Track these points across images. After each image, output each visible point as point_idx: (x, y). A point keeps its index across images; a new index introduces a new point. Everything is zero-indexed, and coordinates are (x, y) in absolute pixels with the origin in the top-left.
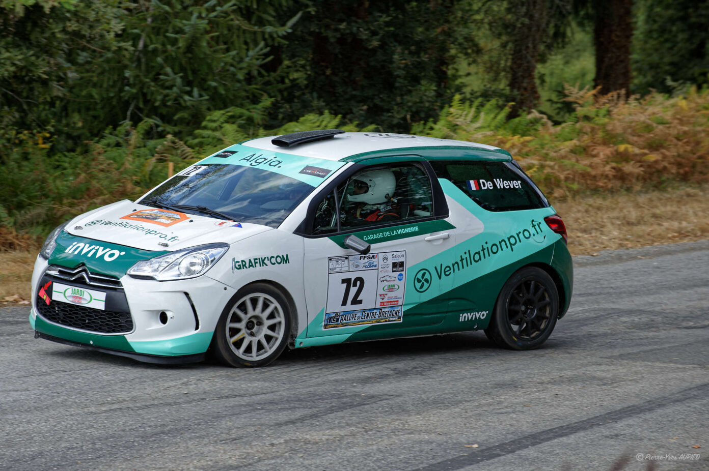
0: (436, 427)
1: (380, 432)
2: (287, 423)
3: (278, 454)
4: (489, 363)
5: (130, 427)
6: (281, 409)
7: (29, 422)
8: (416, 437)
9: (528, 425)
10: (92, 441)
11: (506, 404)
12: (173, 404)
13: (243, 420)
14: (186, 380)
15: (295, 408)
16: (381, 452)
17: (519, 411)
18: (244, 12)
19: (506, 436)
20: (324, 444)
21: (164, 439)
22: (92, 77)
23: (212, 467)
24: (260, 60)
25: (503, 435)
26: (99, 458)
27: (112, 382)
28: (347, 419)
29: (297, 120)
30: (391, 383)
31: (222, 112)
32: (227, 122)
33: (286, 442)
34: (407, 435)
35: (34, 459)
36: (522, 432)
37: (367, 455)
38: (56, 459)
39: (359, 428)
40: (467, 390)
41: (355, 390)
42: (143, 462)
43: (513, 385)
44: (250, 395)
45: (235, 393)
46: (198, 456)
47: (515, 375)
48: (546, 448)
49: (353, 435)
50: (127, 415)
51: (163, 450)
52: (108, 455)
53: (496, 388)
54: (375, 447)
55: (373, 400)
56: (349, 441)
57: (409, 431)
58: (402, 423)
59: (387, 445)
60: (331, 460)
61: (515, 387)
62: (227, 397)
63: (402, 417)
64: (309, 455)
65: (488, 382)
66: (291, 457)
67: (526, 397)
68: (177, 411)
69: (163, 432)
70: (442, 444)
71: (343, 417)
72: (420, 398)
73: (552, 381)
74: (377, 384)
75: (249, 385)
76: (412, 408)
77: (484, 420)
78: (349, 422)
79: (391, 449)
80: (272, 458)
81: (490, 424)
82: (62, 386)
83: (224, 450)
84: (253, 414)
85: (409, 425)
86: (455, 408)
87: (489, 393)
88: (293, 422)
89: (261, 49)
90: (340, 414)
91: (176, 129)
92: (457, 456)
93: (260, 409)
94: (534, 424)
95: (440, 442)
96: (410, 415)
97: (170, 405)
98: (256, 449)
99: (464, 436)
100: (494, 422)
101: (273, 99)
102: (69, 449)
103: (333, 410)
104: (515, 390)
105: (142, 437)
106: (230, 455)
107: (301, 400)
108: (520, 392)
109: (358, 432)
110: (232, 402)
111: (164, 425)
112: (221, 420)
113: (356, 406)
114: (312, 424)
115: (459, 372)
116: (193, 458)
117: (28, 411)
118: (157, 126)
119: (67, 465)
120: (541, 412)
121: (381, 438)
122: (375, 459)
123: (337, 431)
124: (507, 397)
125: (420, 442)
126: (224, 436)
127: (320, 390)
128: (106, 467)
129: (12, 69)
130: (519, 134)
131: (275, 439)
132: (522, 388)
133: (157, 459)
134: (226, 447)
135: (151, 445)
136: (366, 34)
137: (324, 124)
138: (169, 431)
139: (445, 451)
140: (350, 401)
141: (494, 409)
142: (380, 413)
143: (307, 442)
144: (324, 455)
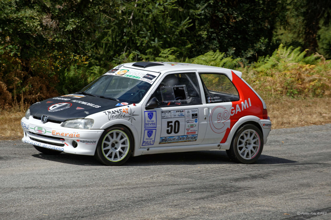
0: (271, 204)
1: (245, 205)
2: (200, 199)
3: (196, 213)
4: (296, 174)
5: (127, 197)
6: (197, 192)
7: (81, 192)
8: (262, 208)
9: (316, 205)
10: (110, 203)
11: (305, 194)
12: (146, 187)
13: (179, 196)
14: (152, 176)
15: (203, 191)
16: (246, 215)
17: (312, 198)
18: (180, 3)
19: (305, 210)
20: (218, 210)
21: (143, 204)
22: (109, 31)
23: (166, 218)
24: (187, 25)
25: (304, 209)
26: (113, 211)
27: (118, 175)
28: (228, 198)
29: (203, 54)
30: (249, 181)
31: (169, 49)
32: (170, 54)
33: (200, 208)
34: (257, 207)
35: (84, 210)
36: (313, 208)
37: (239, 216)
38: (94, 211)
39: (235, 203)
40: (286, 187)
41: (232, 184)
42: (134, 214)
43: (308, 185)
44: (182, 185)
45: (175, 183)
46: (159, 213)
47: (309, 181)
48: (325, 217)
49: (232, 206)
50: (125, 191)
51: (143, 209)
52: (117, 210)
53: (300, 186)
54: (242, 212)
55: (241, 189)
56: (230, 209)
57: (258, 206)
58: (255, 201)
59: (248, 212)
60: (222, 217)
61: (309, 186)
62: (172, 185)
63: (255, 199)
64: (212, 215)
65: (296, 183)
66: (202, 215)
67: (315, 191)
68: (149, 190)
69: (142, 201)
70: (275, 213)
71: (226, 197)
72: (263, 190)
73: (327, 184)
74: (242, 182)
75: (182, 179)
76: (259, 194)
77: (295, 202)
78: (230, 200)
79: (250, 214)
80: (194, 215)
81: (298, 204)
82: (95, 176)
83: (171, 210)
84: (184, 193)
85: (258, 202)
86: (280, 195)
87: (297, 189)
88: (203, 198)
89: (188, 21)
90: (225, 195)
91: (147, 57)
92: (282, 218)
93: (187, 192)
94: (319, 205)
95: (274, 212)
96: (259, 198)
97: (145, 187)
98: (186, 211)
99: (285, 209)
100: (299, 203)
101: (192, 44)
102: (100, 206)
103: (221, 194)
104: (309, 188)
105: (133, 202)
106: (174, 213)
107: (206, 188)
108: (312, 189)
109: (234, 205)
110: (174, 187)
111: (143, 197)
112: (169, 196)
113: (232, 192)
114: (212, 200)
115: (282, 178)
116: (157, 213)
117: (81, 187)
118: (138, 55)
119: (99, 214)
120: (322, 199)
121: (245, 208)
122: (243, 218)
123: (224, 204)
124: (305, 191)
125: (264, 211)
126: (170, 204)
127: (215, 183)
128: (117, 216)
129: (74, 26)
130: (309, 64)
131: (195, 206)
132: (313, 187)
133: (140, 213)
134: (172, 209)
135: (137, 206)
136: (236, 14)
137: (216, 56)
138: (145, 200)
139: (276, 216)
140: (230, 189)
141: (299, 197)
142: (244, 196)
143: (210, 208)
144: (218, 215)
